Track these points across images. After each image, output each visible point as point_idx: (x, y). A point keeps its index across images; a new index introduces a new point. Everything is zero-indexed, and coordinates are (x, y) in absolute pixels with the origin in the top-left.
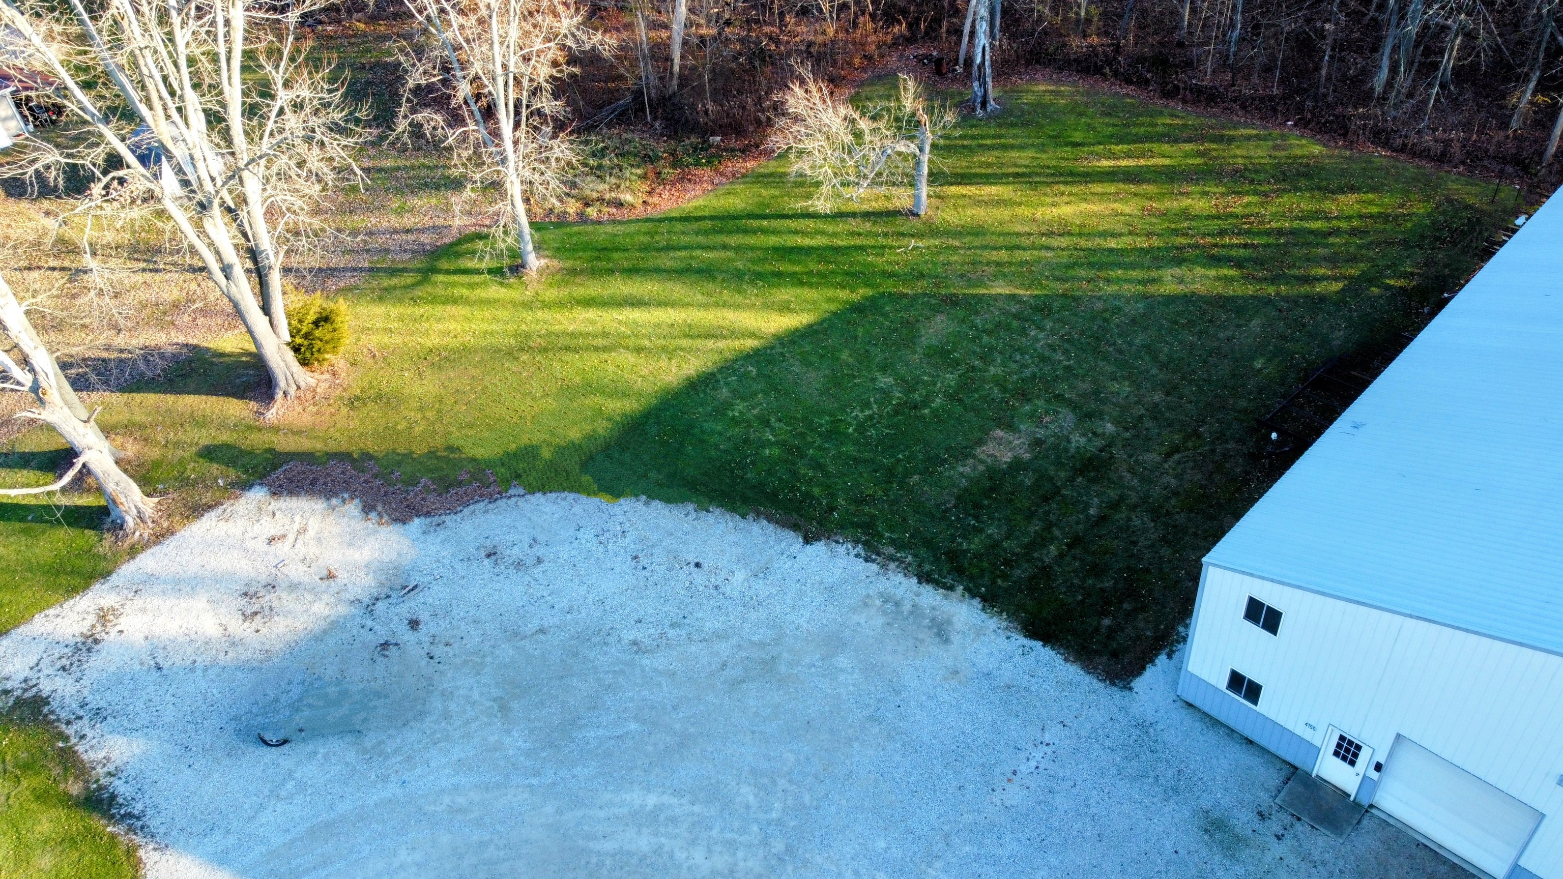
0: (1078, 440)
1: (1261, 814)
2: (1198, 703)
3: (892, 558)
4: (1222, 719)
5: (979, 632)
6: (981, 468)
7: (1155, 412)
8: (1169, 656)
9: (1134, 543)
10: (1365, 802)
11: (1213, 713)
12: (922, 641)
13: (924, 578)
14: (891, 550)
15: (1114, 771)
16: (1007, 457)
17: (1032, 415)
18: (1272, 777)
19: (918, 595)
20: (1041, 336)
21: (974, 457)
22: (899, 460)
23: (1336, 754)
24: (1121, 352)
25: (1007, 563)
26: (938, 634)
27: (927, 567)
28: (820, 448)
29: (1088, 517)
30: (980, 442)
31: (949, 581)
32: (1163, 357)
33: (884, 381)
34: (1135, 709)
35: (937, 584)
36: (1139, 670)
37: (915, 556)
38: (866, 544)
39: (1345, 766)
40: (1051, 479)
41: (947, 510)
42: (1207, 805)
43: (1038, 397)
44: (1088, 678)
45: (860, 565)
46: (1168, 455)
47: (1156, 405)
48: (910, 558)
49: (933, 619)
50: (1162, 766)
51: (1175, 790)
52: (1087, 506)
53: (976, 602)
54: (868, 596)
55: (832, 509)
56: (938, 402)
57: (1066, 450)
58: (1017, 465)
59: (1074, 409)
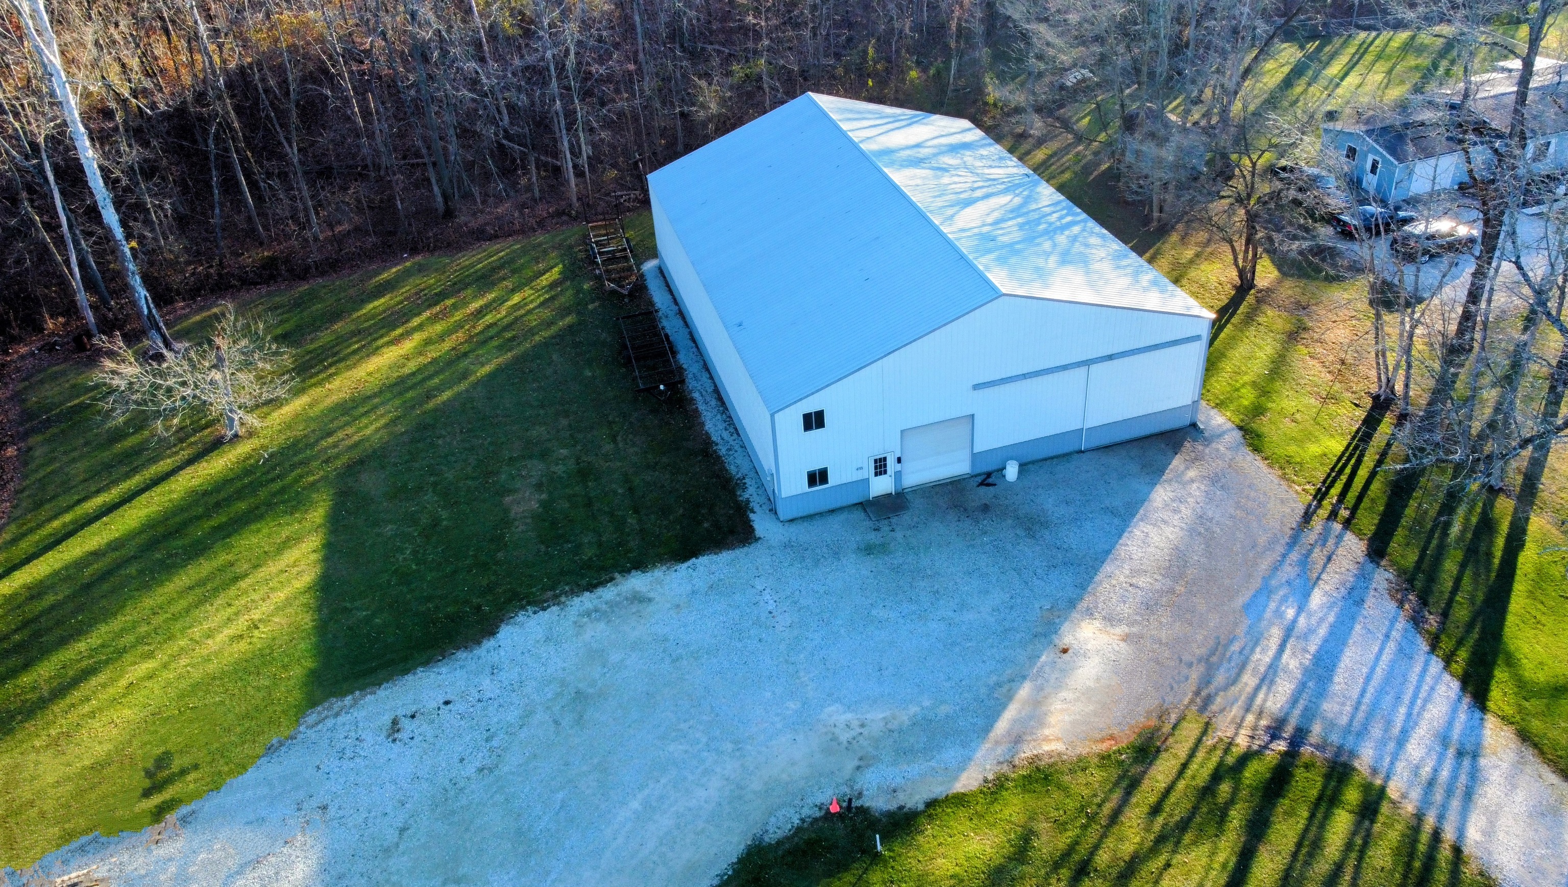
0: (559, 469)
1: (876, 530)
2: (795, 515)
3: (557, 597)
4: (812, 512)
5: (660, 582)
6: (529, 521)
7: (574, 429)
8: (754, 512)
9: (663, 486)
10: (900, 490)
11: (805, 514)
12: (638, 611)
13: (590, 588)
14: (550, 594)
16: (535, 505)
17: (512, 477)
18: (859, 514)
19: (600, 597)
20: (448, 440)
21: (515, 520)
22: (475, 556)
23: (876, 475)
24: (508, 416)
25: (619, 545)
26: (640, 602)
27: (584, 582)
28: (411, 591)
29: (623, 495)
30: (506, 511)
31: (605, 578)
32: (536, 404)
33: (388, 530)
34: (774, 543)
35: (602, 584)
36: (751, 529)
37: (567, 584)
38: (529, 603)
39: (883, 477)
40: (575, 496)
41: (546, 553)
43: (500, 468)
44: (737, 552)
45: (544, 616)
46: (614, 441)
47: (570, 425)
48: (567, 588)
49: (627, 599)
51: (836, 553)
52: (615, 492)
53: (634, 573)
54: (575, 623)
55: (479, 608)
56: (443, 514)
57: (560, 478)
58: (545, 505)
59: (531, 457)
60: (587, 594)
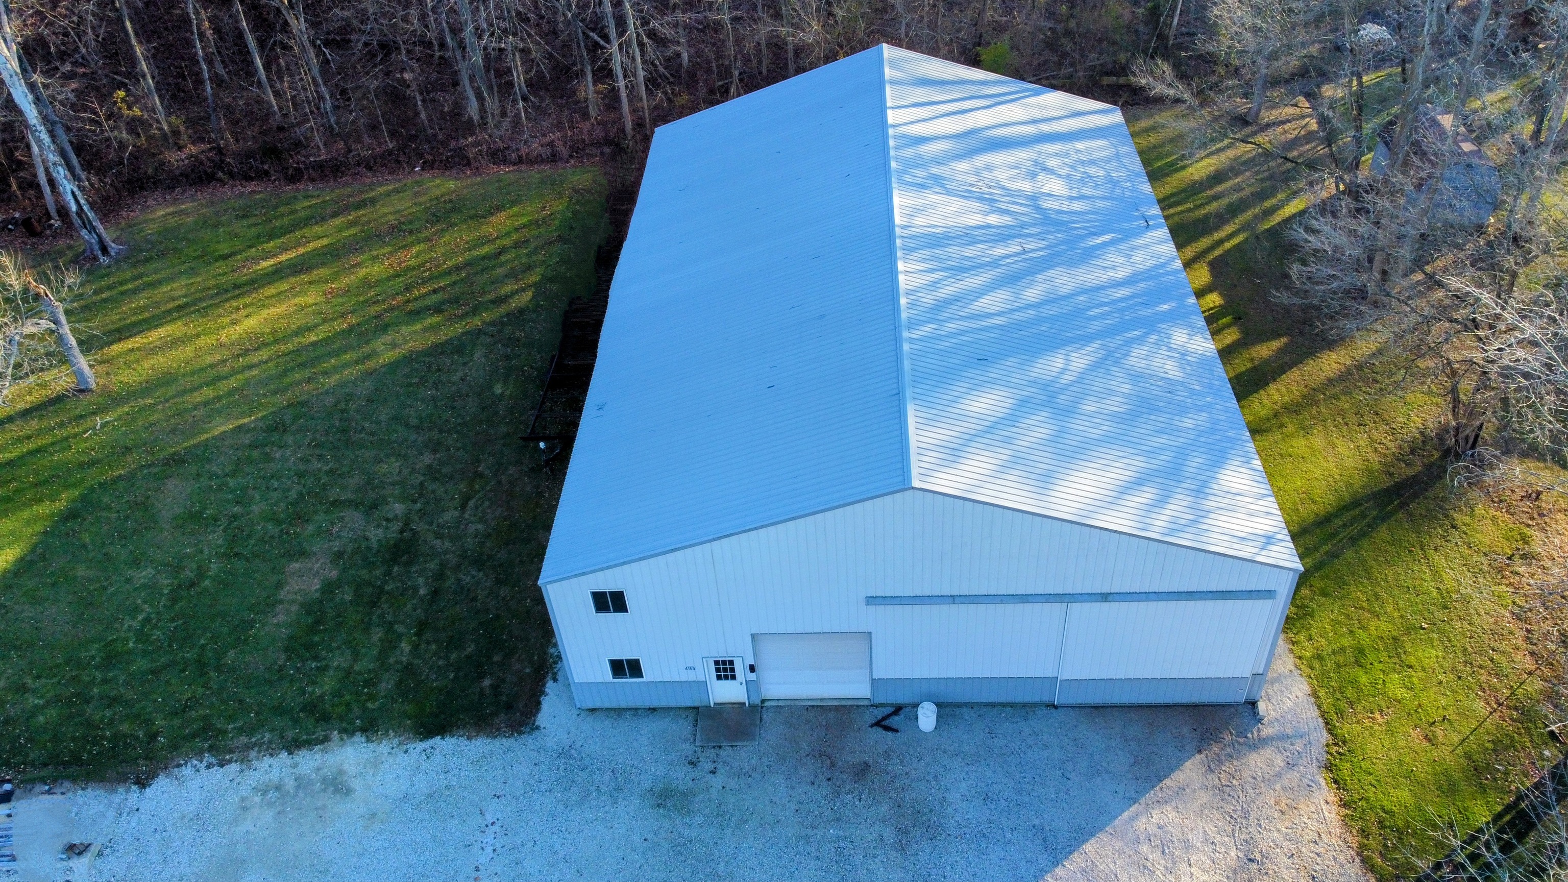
0: (375, 535)
1: (691, 763)
2: (598, 705)
3: (249, 747)
4: (623, 705)
5: (376, 764)
6: (295, 608)
7: (432, 472)
8: (555, 680)
9: (475, 599)
10: (757, 701)
11: (614, 705)
12: (324, 807)
13: (293, 746)
14: (244, 739)
15: (561, 807)
16: (316, 585)
17: (319, 532)
18: (684, 728)
19: (295, 766)
20: (288, 453)
21: (281, 602)
22: (203, 647)
23: (719, 678)
24: (373, 434)
25: (368, 683)
26: (337, 791)
27: (290, 734)
28: (105, 681)
29: (422, 599)
30: (279, 585)
31: (320, 734)
32: (414, 421)
33: (144, 575)
34: (551, 742)
35: (309, 744)
36: (535, 706)
37: (272, 730)
38: (211, 749)
39: (729, 682)
40: (369, 583)
41: (281, 668)
42: (647, 785)
43: (315, 512)
44: (497, 743)
45: (217, 773)
46: (463, 506)
47: (429, 467)
48: (268, 736)
49: (324, 779)
50: (597, 777)
51: (618, 789)
52: (416, 589)
53: (358, 738)
54: (243, 799)
55: (153, 737)
56: (214, 567)
57: (369, 548)
58: (329, 588)
59: (356, 507)
60: (284, 755)
